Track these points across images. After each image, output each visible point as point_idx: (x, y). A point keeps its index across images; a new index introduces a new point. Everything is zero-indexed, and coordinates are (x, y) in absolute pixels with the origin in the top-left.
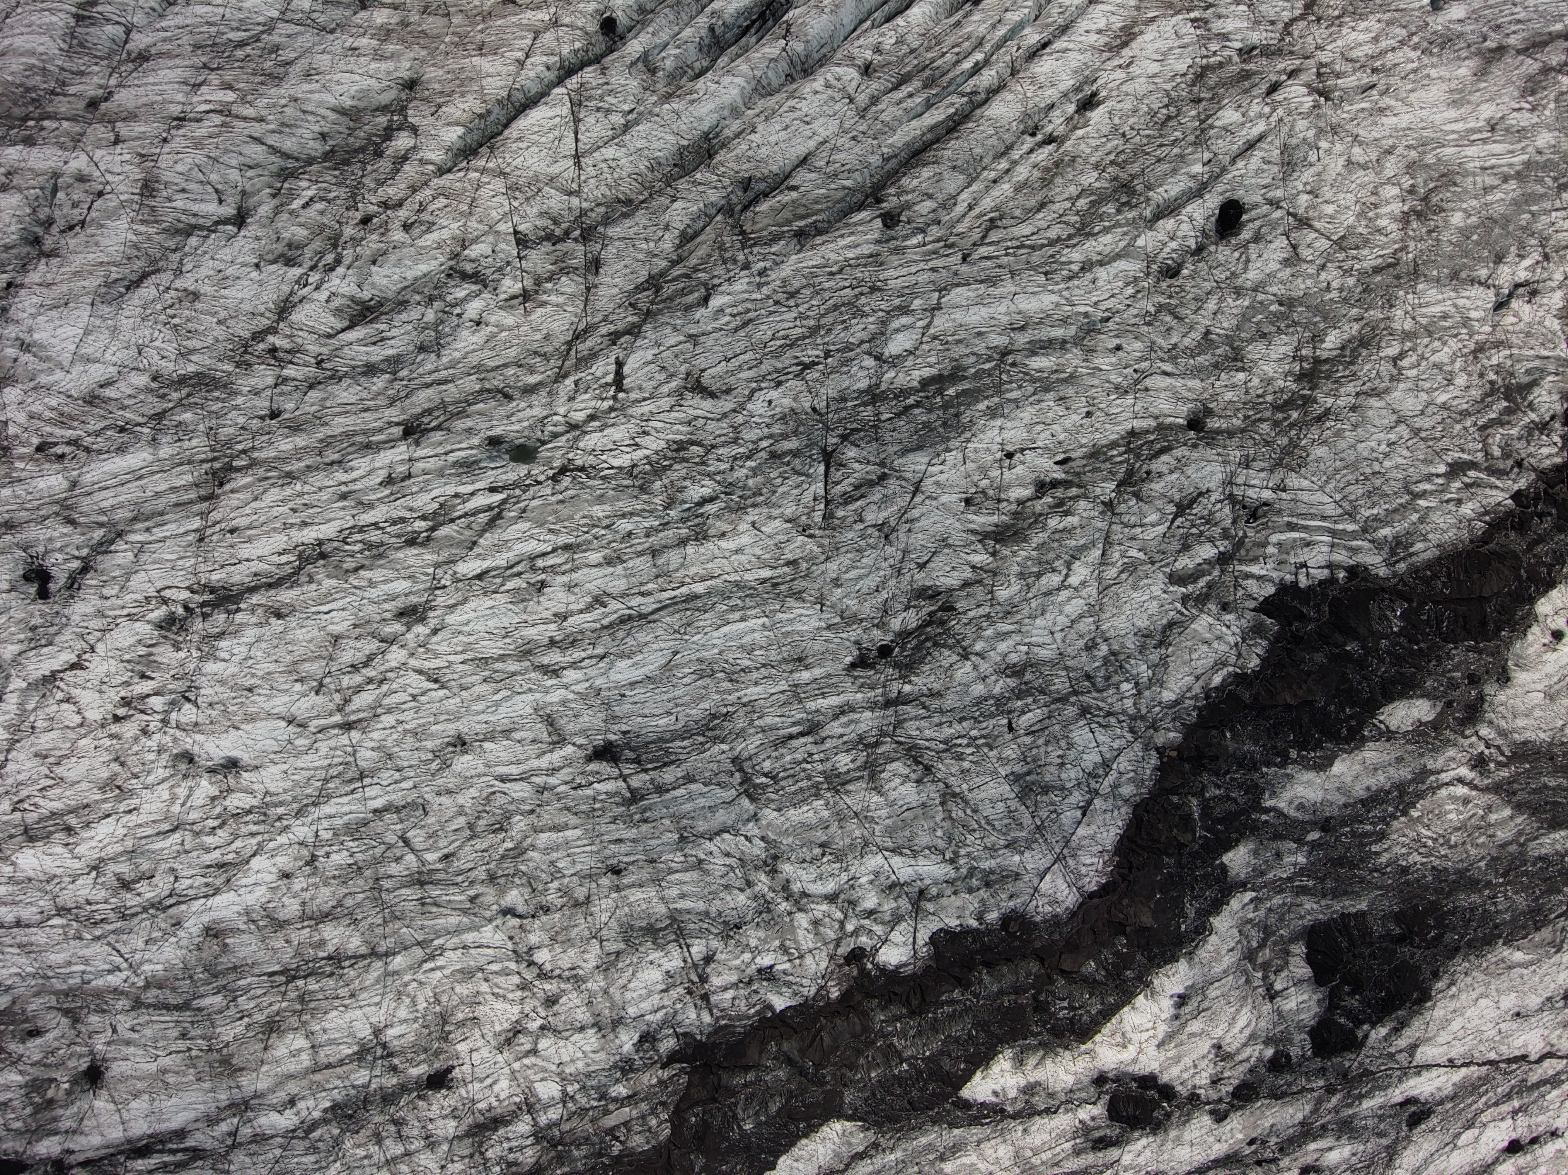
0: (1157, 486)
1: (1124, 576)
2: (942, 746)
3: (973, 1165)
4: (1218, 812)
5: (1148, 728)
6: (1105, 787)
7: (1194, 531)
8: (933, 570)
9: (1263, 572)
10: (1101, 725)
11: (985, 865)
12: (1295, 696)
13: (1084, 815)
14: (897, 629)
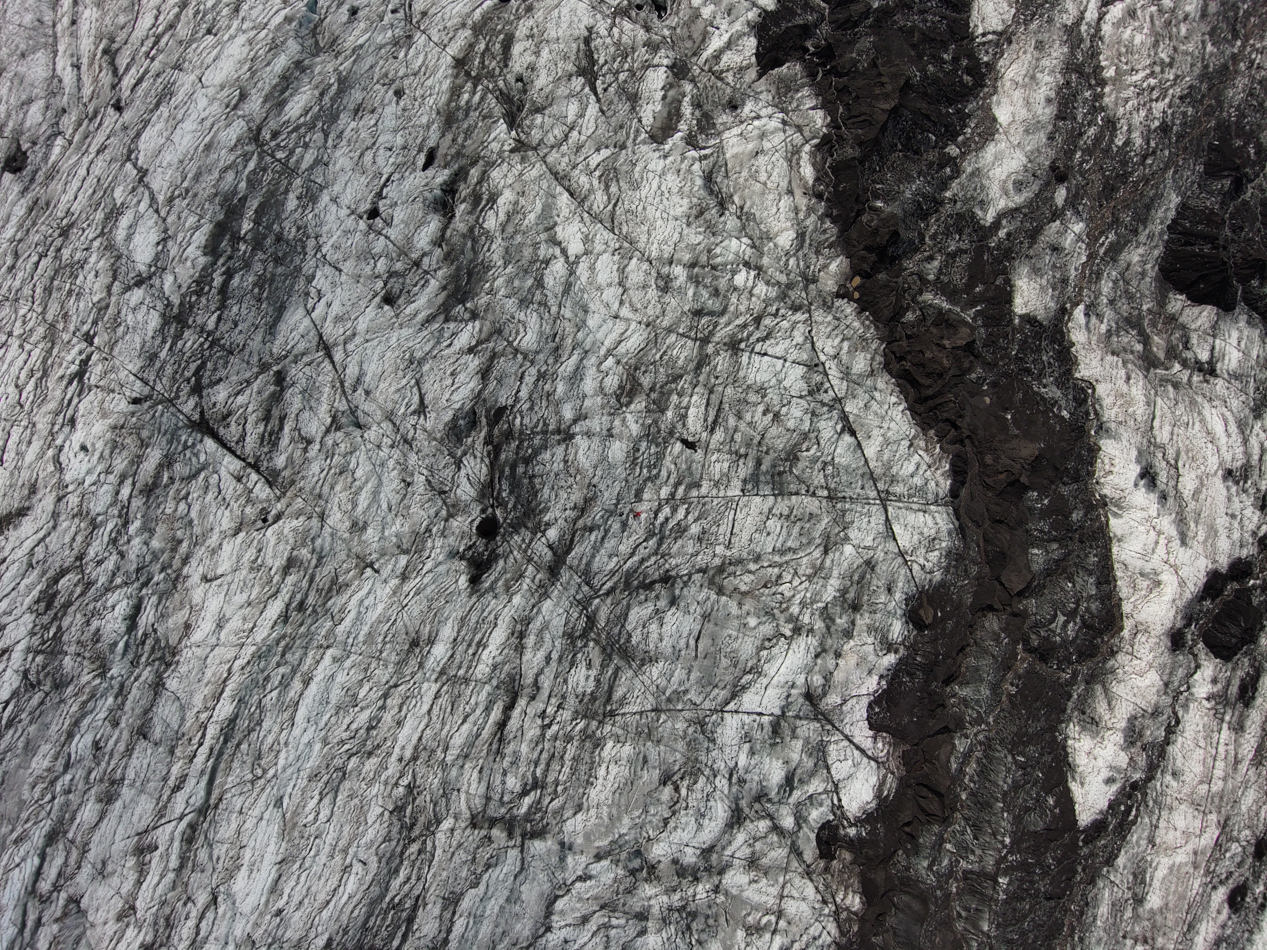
0: (542, 81)
1: (614, 189)
2: (652, 543)
3: (1171, 868)
4: (958, 278)
5: (806, 288)
6: (839, 386)
7: (622, 77)
8: (436, 400)
9: (726, 37)
10: (764, 339)
11: (830, 593)
12: (887, 96)
13: (853, 433)
14: (473, 493)
